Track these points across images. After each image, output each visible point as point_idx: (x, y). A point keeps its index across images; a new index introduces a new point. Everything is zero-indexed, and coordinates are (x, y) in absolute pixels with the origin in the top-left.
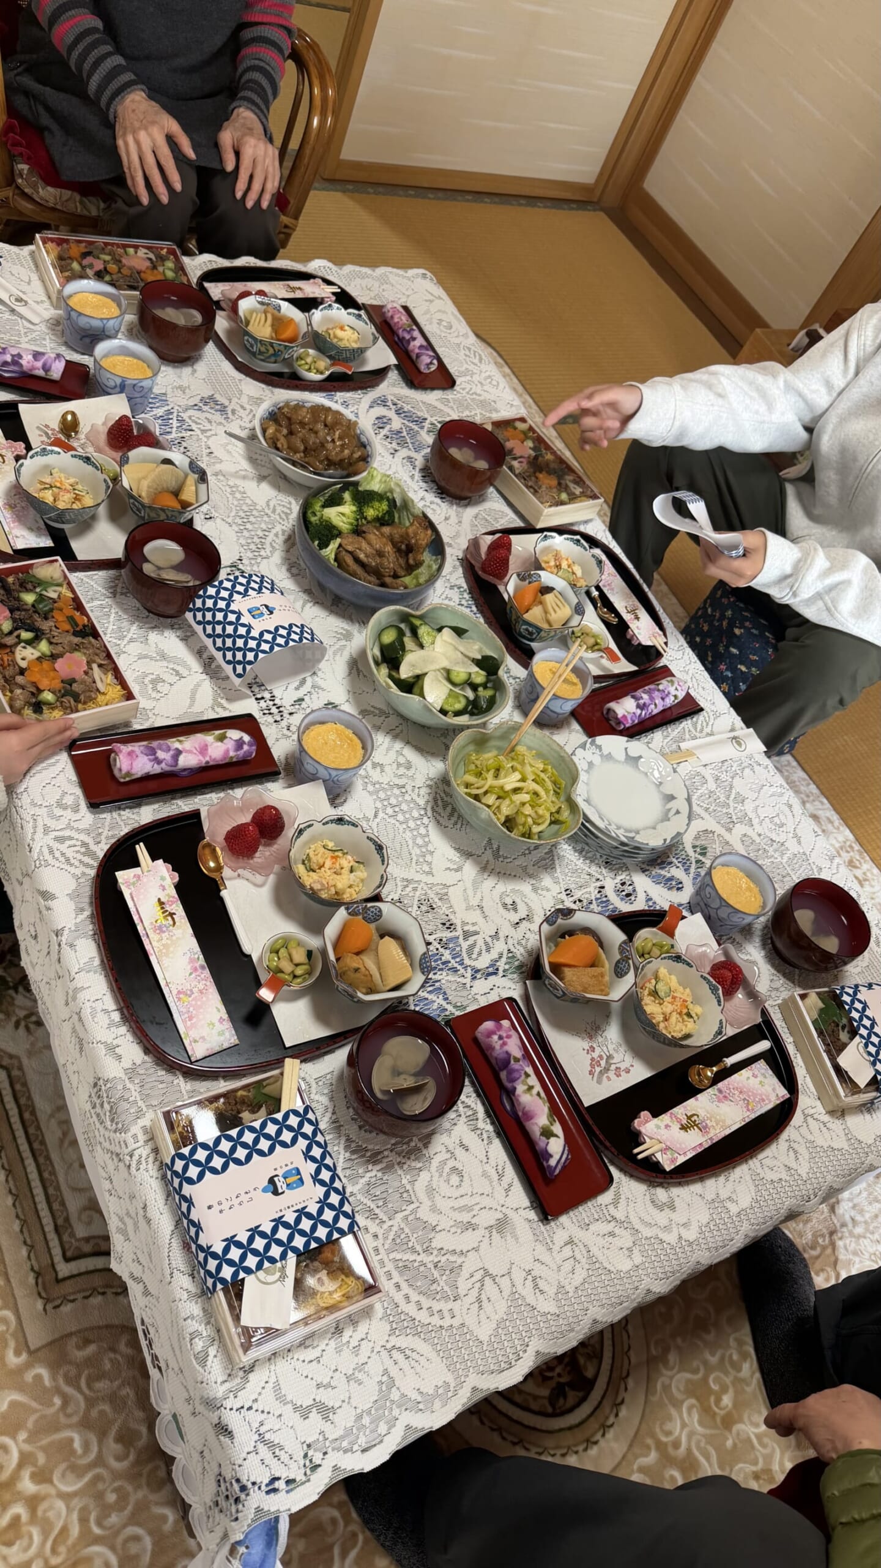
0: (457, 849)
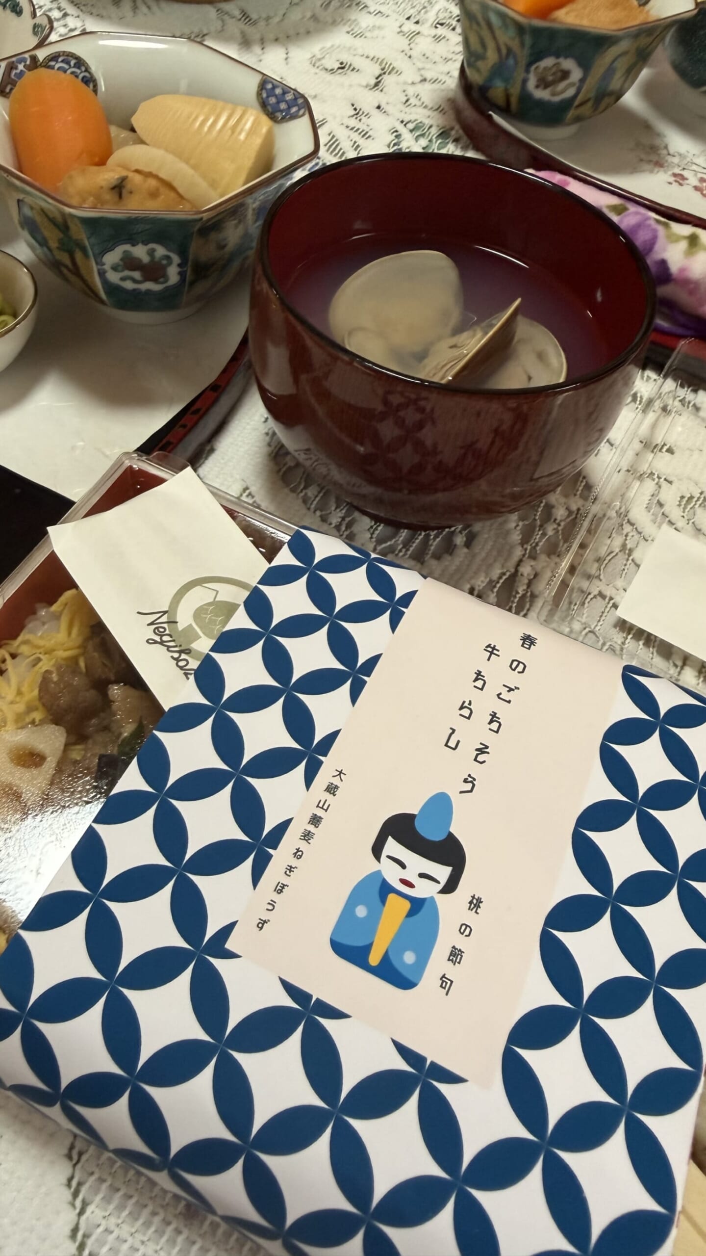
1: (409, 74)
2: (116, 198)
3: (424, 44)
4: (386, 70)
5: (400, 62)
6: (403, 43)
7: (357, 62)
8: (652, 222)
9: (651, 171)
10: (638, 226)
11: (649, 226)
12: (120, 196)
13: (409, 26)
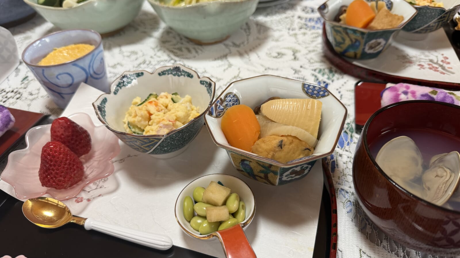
0: (215, 59)
1: (304, 51)
2: (280, 149)
3: (301, 38)
4: (295, 52)
5: (298, 47)
6: (293, 39)
7: (283, 51)
8: (448, 94)
9: (410, 66)
10: (445, 97)
11: (448, 96)
12: (281, 148)
13: (291, 32)
